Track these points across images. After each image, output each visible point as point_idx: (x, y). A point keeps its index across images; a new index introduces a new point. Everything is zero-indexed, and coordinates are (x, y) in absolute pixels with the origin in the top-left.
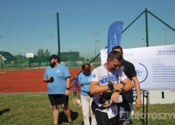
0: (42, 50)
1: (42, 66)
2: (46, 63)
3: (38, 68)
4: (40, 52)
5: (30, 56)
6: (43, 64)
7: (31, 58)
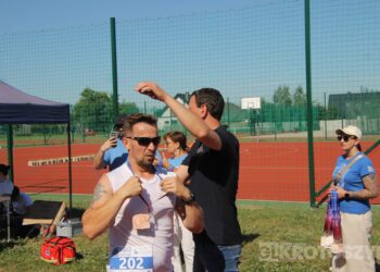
0: (287, 90)
1: (283, 131)
2: (297, 124)
3: (273, 136)
4: (282, 94)
5: (251, 106)
6: (286, 125)
7: (254, 111)
